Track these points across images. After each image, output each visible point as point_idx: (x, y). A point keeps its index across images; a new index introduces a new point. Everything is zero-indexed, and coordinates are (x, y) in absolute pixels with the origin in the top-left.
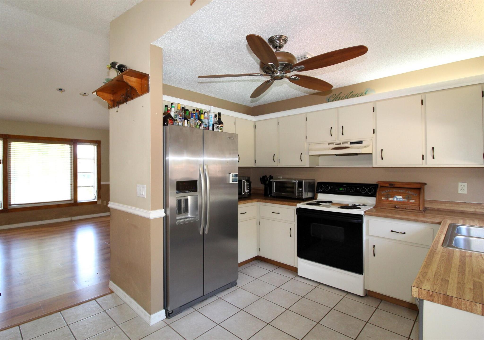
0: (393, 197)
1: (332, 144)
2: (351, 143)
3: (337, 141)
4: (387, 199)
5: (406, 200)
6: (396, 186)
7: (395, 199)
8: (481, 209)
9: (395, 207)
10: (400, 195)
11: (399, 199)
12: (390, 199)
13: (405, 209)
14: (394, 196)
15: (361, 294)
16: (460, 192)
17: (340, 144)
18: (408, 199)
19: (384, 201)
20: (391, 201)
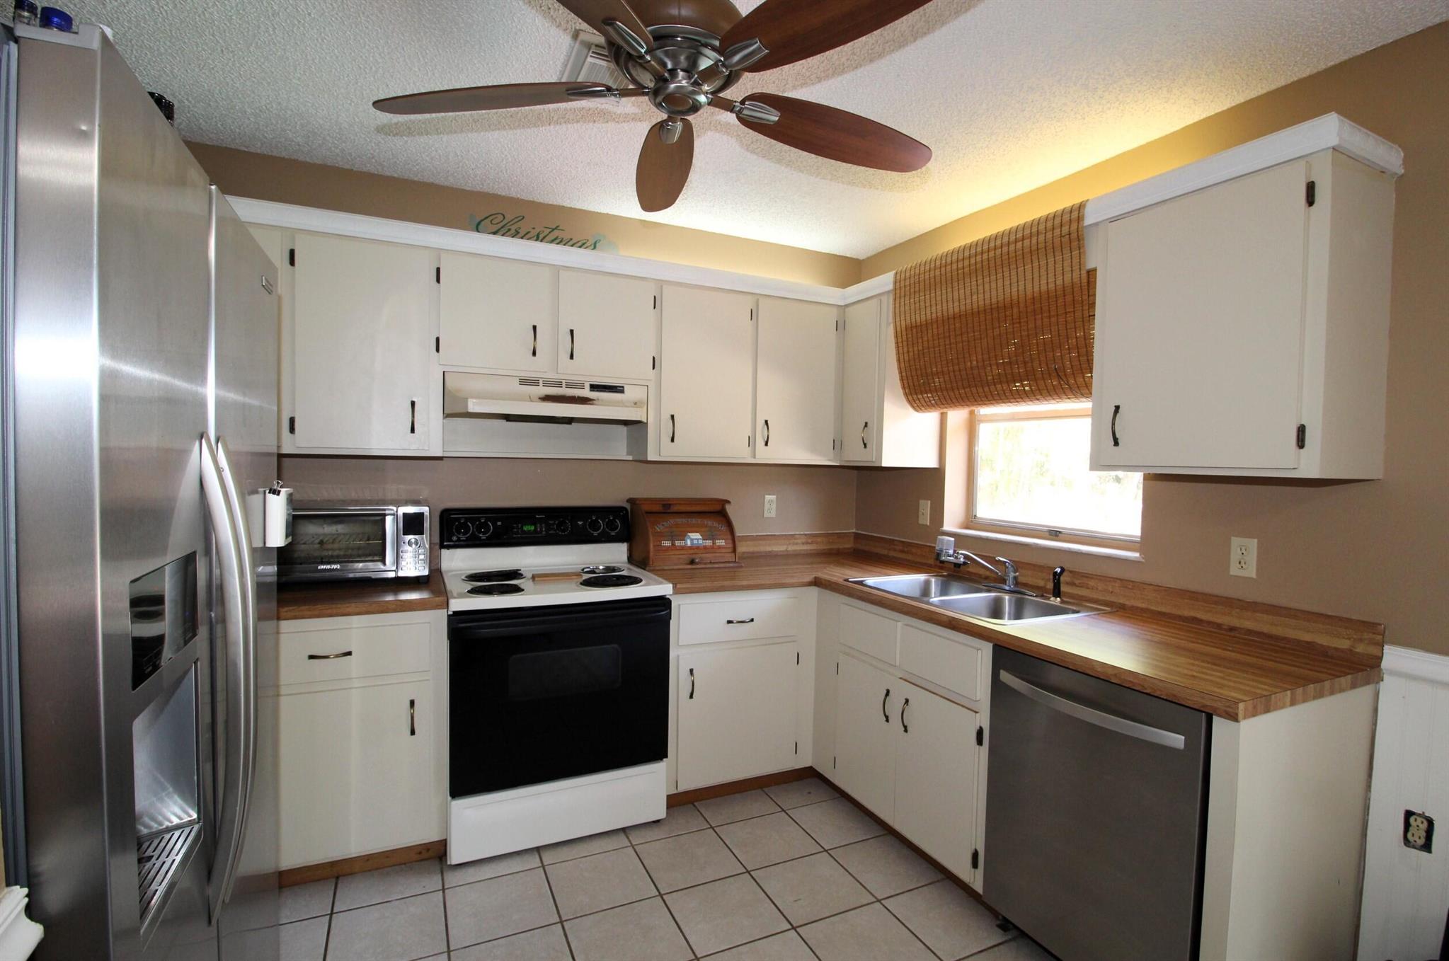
0: (683, 537)
1: (535, 383)
2: (594, 387)
3: (552, 376)
4: (673, 545)
5: (709, 543)
6: (675, 509)
7: (689, 543)
8: (794, 544)
9: (692, 562)
10: (697, 532)
11: (695, 542)
12: (678, 543)
13: (711, 562)
14: (685, 536)
15: (661, 812)
16: (766, 515)
17: (558, 384)
18: (713, 539)
19: (667, 549)
20: (683, 548)
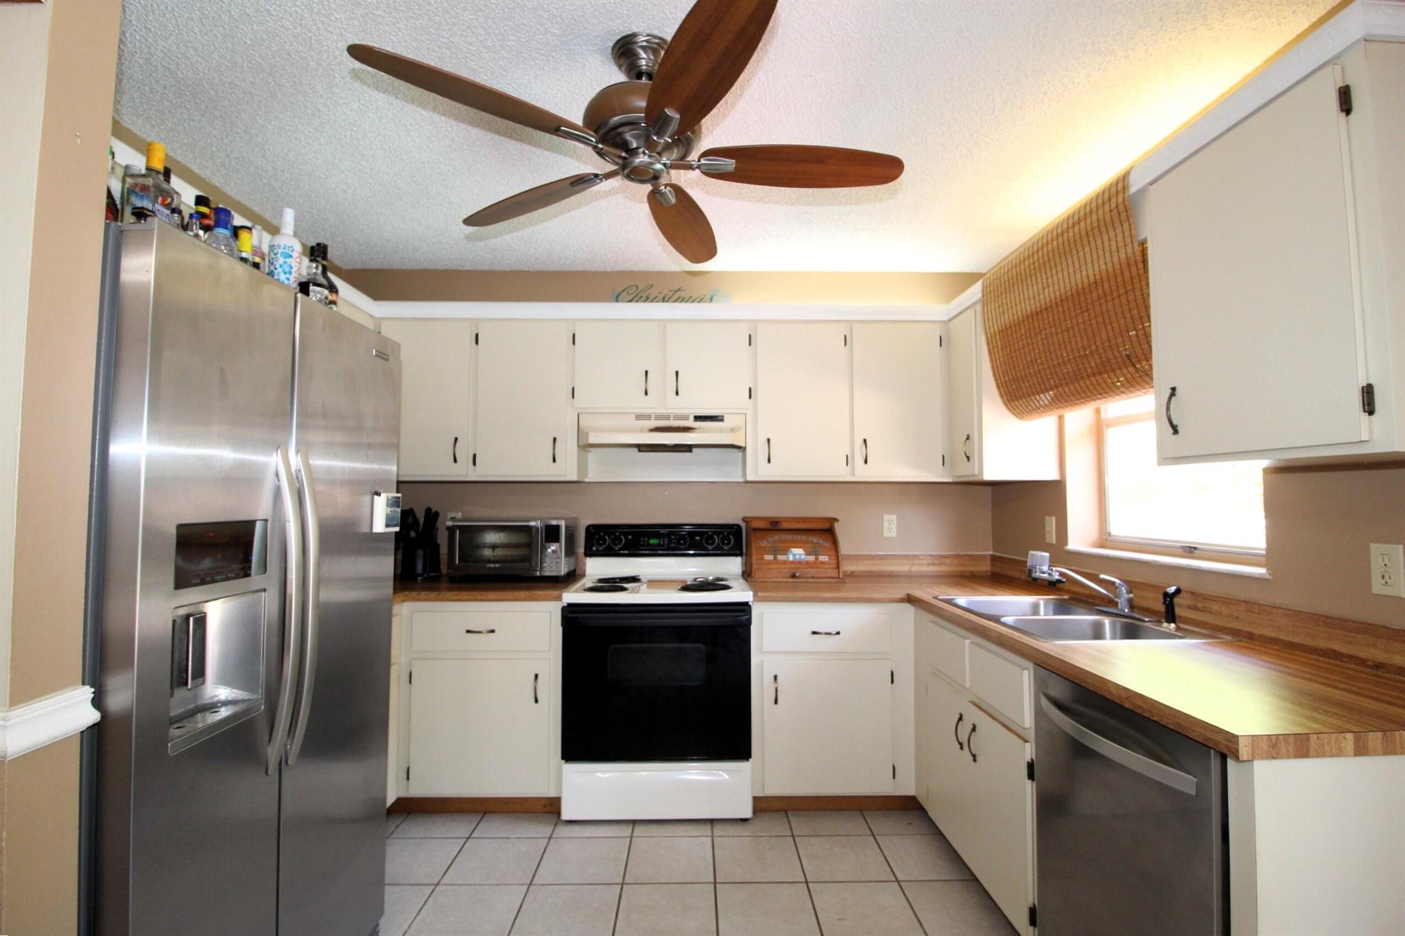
0: (785, 551)
1: (648, 417)
2: (698, 418)
3: (661, 411)
4: (775, 559)
5: (812, 558)
6: (785, 525)
7: (791, 558)
8: (918, 565)
9: (794, 576)
10: (800, 548)
11: (798, 557)
12: (780, 557)
13: (813, 577)
14: (788, 551)
15: (748, 813)
16: (886, 534)
17: (667, 417)
18: (816, 554)
19: (769, 562)
20: (785, 562)
